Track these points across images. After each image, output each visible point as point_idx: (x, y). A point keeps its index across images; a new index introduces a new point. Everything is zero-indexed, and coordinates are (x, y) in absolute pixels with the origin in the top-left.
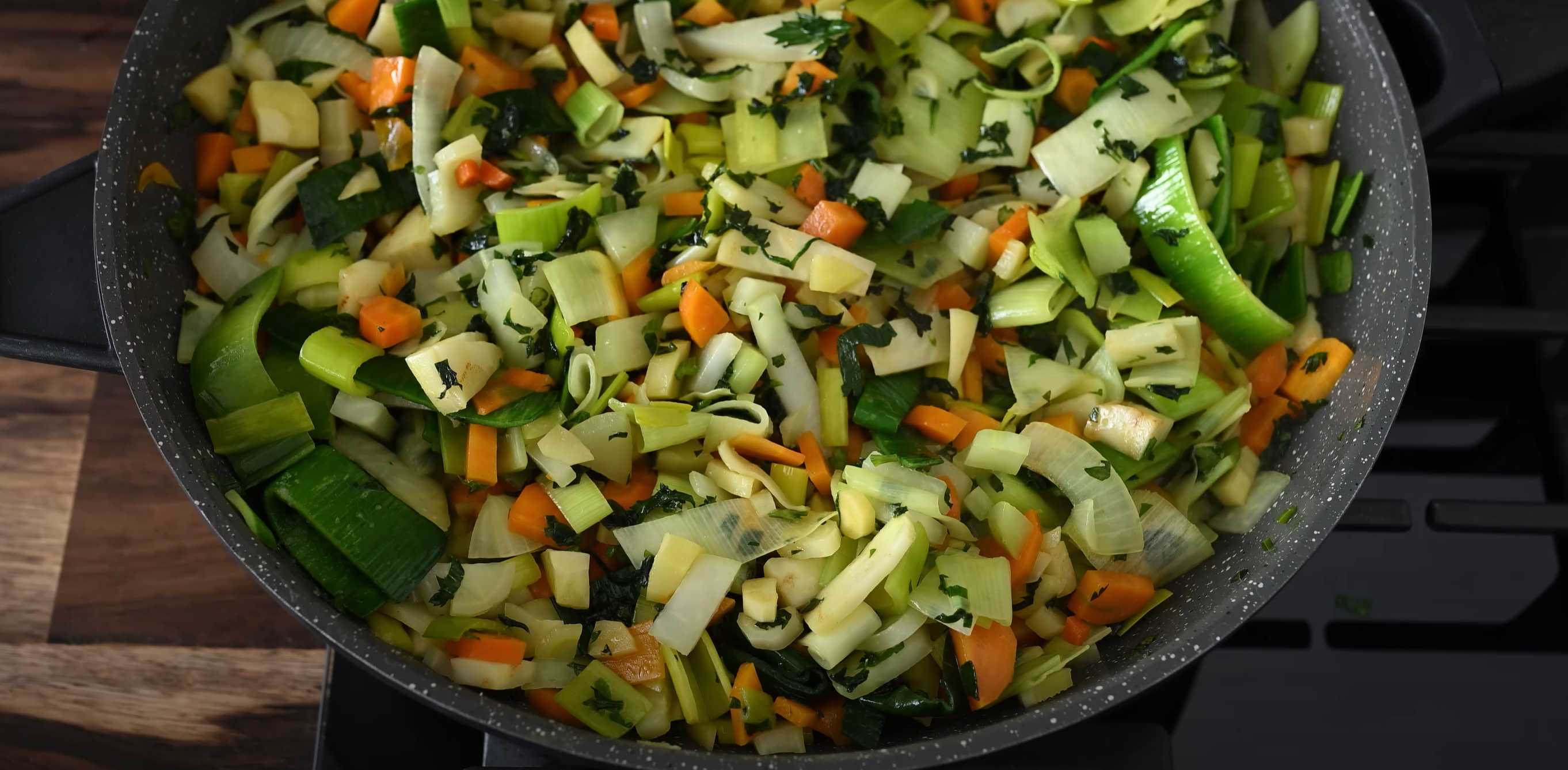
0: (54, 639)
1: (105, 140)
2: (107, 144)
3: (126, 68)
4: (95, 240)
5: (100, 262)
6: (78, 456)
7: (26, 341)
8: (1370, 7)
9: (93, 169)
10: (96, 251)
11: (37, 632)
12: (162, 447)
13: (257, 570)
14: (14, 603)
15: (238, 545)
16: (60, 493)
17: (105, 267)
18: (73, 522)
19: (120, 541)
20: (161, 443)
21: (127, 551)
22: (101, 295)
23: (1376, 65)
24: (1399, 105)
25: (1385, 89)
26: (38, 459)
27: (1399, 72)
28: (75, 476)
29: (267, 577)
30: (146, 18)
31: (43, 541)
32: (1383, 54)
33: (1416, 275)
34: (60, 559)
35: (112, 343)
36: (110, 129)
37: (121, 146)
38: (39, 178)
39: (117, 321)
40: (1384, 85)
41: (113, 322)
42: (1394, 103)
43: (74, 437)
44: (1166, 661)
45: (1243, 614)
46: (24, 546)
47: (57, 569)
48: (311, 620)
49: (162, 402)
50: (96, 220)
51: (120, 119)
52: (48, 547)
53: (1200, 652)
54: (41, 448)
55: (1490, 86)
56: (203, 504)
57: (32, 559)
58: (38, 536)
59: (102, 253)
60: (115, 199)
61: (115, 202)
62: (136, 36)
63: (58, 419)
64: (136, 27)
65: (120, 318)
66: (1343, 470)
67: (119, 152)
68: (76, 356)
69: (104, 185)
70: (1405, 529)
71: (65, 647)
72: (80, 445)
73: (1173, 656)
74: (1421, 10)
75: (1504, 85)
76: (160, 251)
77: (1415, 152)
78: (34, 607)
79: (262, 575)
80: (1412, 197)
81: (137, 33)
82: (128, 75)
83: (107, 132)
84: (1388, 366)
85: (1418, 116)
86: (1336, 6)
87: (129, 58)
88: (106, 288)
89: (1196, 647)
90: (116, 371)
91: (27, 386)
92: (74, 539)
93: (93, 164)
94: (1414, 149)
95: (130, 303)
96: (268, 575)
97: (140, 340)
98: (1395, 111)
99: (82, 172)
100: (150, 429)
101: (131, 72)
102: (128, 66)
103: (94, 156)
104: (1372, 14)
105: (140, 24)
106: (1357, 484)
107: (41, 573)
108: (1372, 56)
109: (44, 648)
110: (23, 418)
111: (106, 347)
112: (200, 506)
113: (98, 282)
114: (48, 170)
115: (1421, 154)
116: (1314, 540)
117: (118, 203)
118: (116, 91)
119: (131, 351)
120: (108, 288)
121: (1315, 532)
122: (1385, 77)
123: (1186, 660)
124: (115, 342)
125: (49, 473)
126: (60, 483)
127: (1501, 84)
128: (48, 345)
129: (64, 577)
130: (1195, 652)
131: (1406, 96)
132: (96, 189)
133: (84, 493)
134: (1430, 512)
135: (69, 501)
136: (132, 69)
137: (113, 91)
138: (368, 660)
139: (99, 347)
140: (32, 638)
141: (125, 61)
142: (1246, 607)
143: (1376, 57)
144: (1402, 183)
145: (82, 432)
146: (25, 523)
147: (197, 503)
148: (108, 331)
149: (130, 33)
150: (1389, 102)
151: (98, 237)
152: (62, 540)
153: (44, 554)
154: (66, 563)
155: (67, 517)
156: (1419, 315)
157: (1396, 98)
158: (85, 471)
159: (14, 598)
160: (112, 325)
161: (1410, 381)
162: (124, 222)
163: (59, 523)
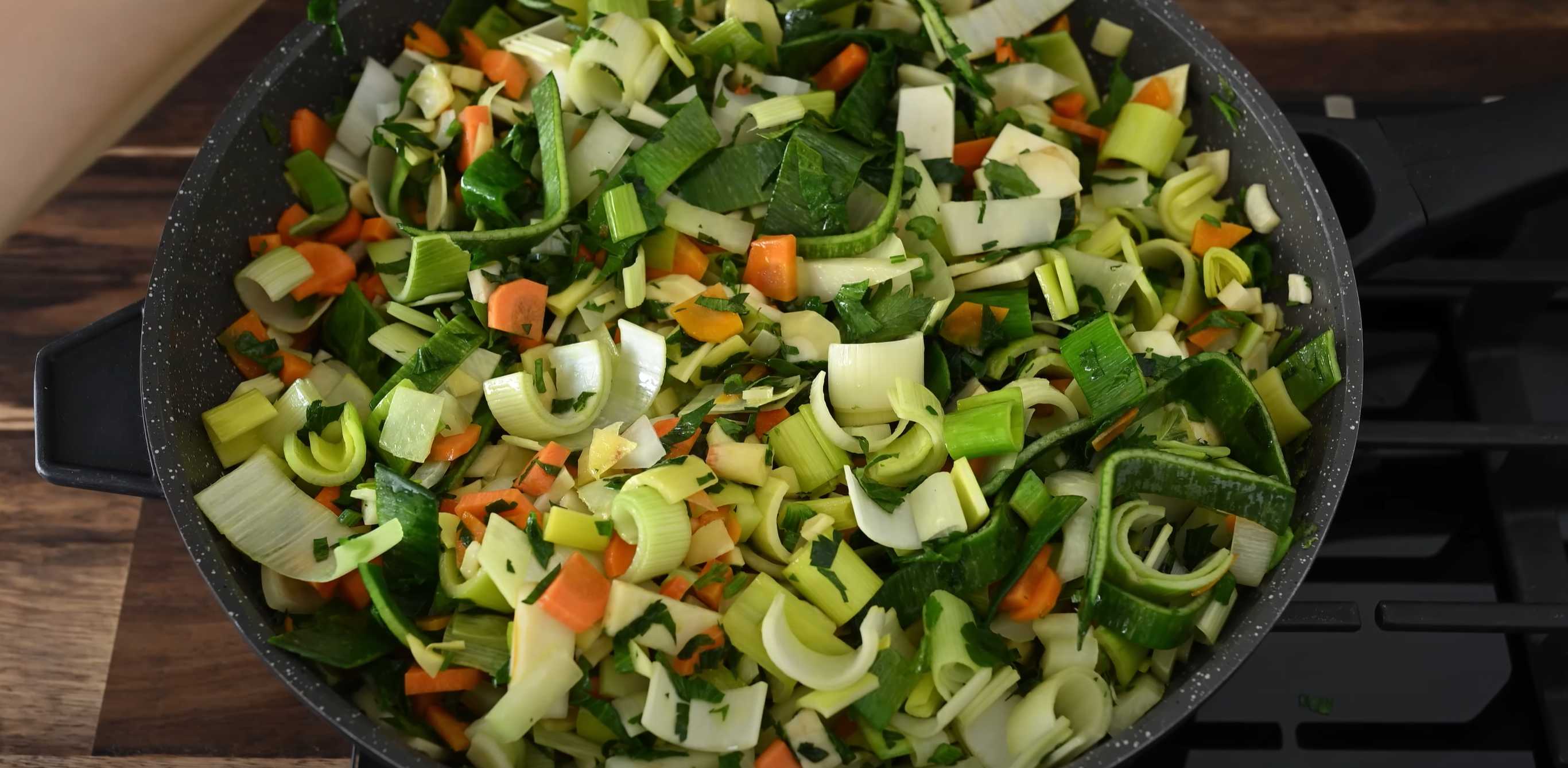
0: (98, 752)
1: (151, 288)
2: (153, 292)
3: (170, 224)
4: (141, 379)
5: (145, 398)
6: (123, 582)
7: (78, 470)
8: (1305, 150)
9: (141, 313)
10: (141, 387)
11: (84, 745)
12: (200, 564)
13: (285, 674)
14: (62, 718)
15: (268, 652)
16: (105, 615)
17: (150, 402)
18: (117, 643)
19: (162, 660)
20: (199, 560)
21: (167, 669)
22: (146, 429)
23: (1310, 202)
24: (1332, 237)
25: (1320, 222)
26: (85, 585)
27: (1332, 207)
28: (120, 600)
29: (294, 681)
30: (189, 179)
31: (90, 661)
32: (1317, 191)
33: (1349, 391)
34: (105, 677)
35: (156, 471)
36: (156, 279)
37: (165, 293)
38: (91, 324)
39: (161, 451)
40: (1318, 219)
41: (157, 452)
42: (1327, 235)
43: (119, 564)
44: (1120, 747)
45: (1192, 704)
46: (71, 666)
47: (103, 686)
48: (334, 718)
49: (200, 523)
50: (143, 360)
51: (165, 270)
52: (94, 666)
53: (1152, 739)
54: (88, 574)
55: (1416, 219)
56: (237, 615)
57: (80, 678)
58: (84, 656)
59: (148, 390)
60: (159, 341)
61: (160, 344)
62: (180, 195)
63: (106, 547)
64: (180, 188)
65: (163, 448)
66: (1284, 570)
67: (164, 299)
68: (123, 482)
69: (150, 328)
70: (1354, 629)
71: (108, 758)
72: (125, 572)
73: (1126, 742)
74: (1353, 151)
75: (1430, 216)
76: (200, 389)
77: (1347, 279)
78: (81, 721)
79: (290, 678)
80: (1345, 320)
81: (181, 192)
82: (173, 230)
83: (153, 281)
84: (1325, 474)
85: (1350, 248)
86: (1274, 148)
87: (174, 215)
88: (150, 422)
89: (1148, 734)
90: (159, 497)
91: (77, 517)
92: (118, 659)
93: (141, 310)
94: (1346, 276)
95: (172, 435)
96: (296, 678)
97: (181, 468)
98: (1329, 242)
99: (130, 318)
100: (189, 548)
101: (175, 228)
102: (172, 222)
103: (141, 303)
104: (1306, 155)
105: (184, 185)
106: (1296, 583)
107: (88, 690)
108: (1307, 193)
109: (90, 760)
110: (72, 547)
111: (150, 474)
112: (234, 616)
113: (144, 416)
114: (98, 317)
115: (1353, 281)
116: (1256, 634)
117: (162, 344)
118: (162, 244)
119: (173, 477)
120: (153, 421)
121: (1258, 627)
122: (1319, 211)
123: (1139, 746)
124: (158, 469)
125: (97, 598)
126: (105, 606)
127: (1426, 216)
128: (98, 474)
129: (108, 694)
130: (1147, 739)
131: (1339, 228)
132: (143, 333)
133: (129, 614)
134: (1379, 613)
135: (114, 623)
136: (176, 225)
137: (158, 245)
138: (385, 754)
139: (144, 474)
140: (80, 751)
141: (170, 218)
142: (1193, 697)
143: (1311, 194)
144: (1335, 308)
145: (127, 559)
146: (74, 644)
147: (231, 614)
148: (152, 461)
149: (175, 193)
150: (1323, 234)
151: (144, 375)
152: (108, 660)
153: (90, 673)
154: (109, 682)
155: (112, 637)
156: (1353, 428)
157: (1329, 231)
158: (128, 595)
159: (62, 714)
160: (155, 454)
161: (1345, 487)
162: (167, 362)
163: (105, 644)
